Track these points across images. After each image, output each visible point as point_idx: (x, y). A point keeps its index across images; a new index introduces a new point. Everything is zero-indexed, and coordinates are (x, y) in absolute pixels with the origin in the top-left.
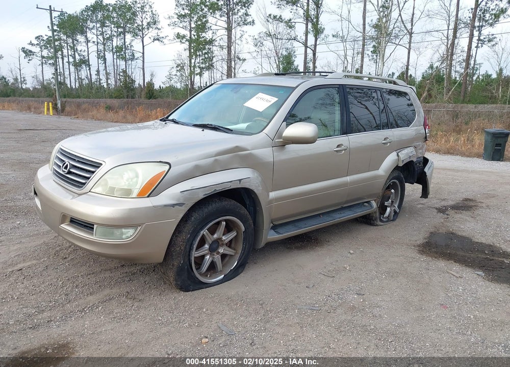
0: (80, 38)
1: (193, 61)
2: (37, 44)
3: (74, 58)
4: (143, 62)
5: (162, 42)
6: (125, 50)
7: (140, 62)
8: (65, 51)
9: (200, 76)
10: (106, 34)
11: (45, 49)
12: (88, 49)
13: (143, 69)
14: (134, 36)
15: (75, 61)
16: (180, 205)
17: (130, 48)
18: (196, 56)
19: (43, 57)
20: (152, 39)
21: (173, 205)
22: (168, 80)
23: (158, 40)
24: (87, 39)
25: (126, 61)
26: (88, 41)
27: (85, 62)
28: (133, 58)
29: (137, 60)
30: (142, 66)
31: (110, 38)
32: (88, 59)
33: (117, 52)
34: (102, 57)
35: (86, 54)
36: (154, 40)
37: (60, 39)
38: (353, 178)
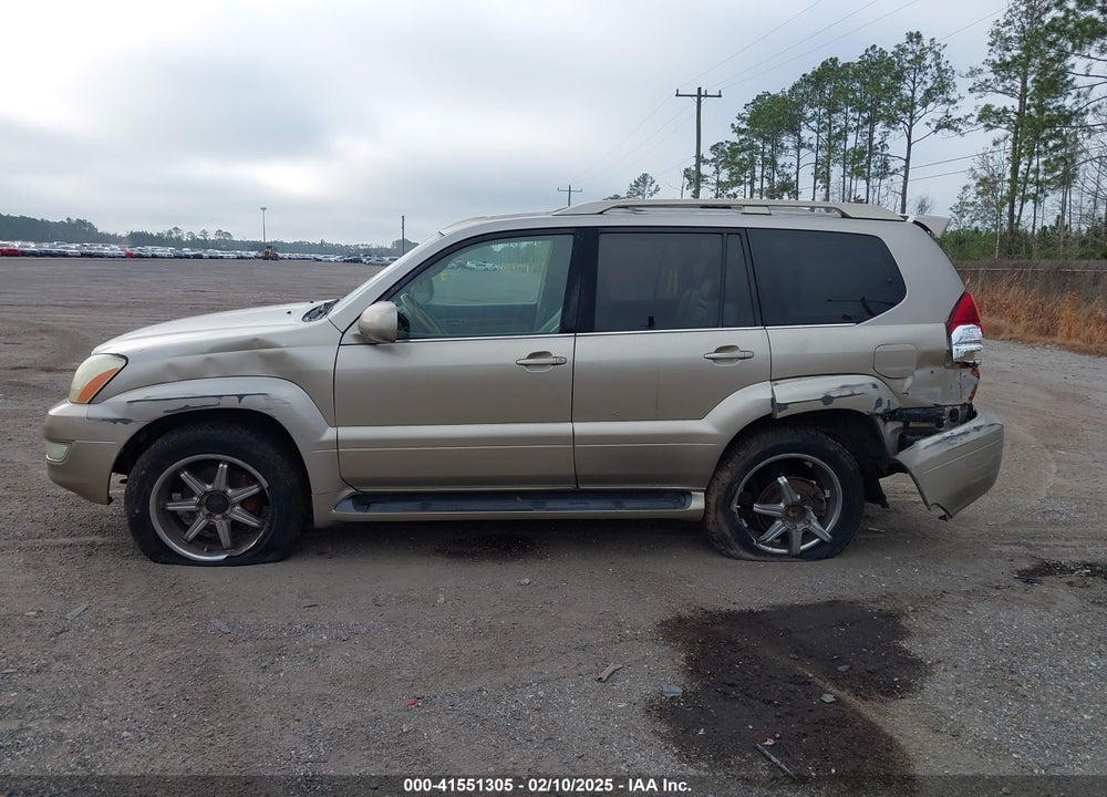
0: (788, 141)
1: (1022, 167)
2: (713, 160)
3: (771, 180)
4: (906, 178)
5: (955, 130)
6: (870, 156)
7: (898, 179)
8: (758, 170)
9: (1035, 203)
10: (835, 128)
11: (723, 168)
12: (799, 160)
13: (904, 194)
14: (888, 125)
15: (772, 185)
16: (125, 421)
17: (879, 151)
18: (1031, 155)
19: (719, 183)
20: (934, 126)
21: (115, 421)
22: (954, 215)
23: (948, 126)
24: (800, 139)
25: (868, 180)
26: (800, 145)
27: (790, 187)
28: (884, 172)
29: (893, 177)
30: (900, 190)
31: (842, 136)
32: (797, 180)
33: (853, 162)
34: (822, 175)
35: (794, 170)
36: (939, 127)
37: (751, 147)
38: (583, 428)
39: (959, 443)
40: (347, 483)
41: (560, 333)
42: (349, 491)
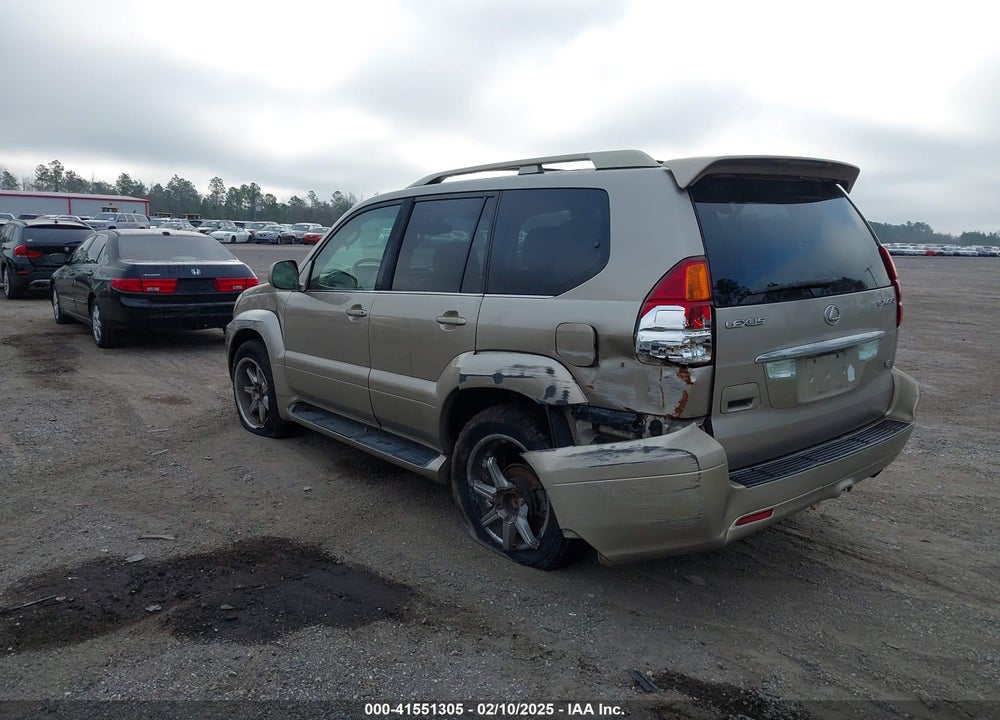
38: (378, 375)
39: (612, 460)
40: (296, 392)
41: (376, 289)
42: (295, 398)
